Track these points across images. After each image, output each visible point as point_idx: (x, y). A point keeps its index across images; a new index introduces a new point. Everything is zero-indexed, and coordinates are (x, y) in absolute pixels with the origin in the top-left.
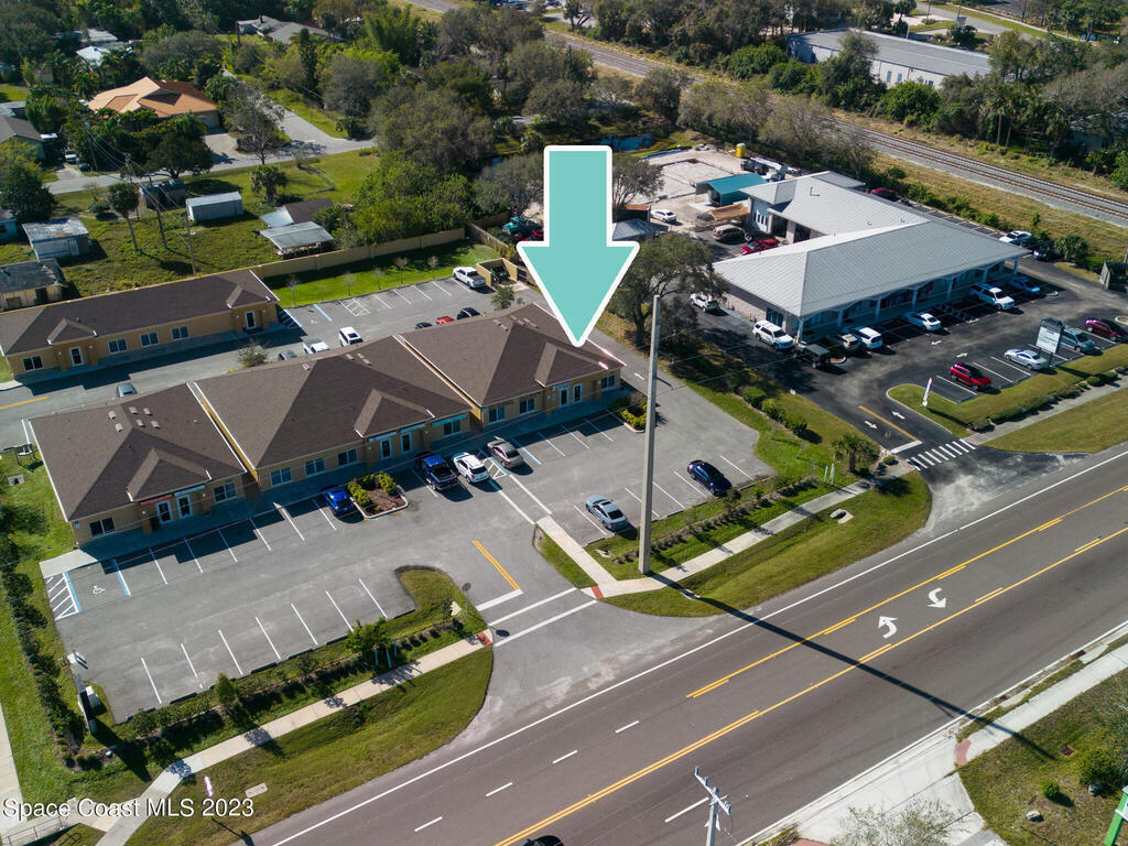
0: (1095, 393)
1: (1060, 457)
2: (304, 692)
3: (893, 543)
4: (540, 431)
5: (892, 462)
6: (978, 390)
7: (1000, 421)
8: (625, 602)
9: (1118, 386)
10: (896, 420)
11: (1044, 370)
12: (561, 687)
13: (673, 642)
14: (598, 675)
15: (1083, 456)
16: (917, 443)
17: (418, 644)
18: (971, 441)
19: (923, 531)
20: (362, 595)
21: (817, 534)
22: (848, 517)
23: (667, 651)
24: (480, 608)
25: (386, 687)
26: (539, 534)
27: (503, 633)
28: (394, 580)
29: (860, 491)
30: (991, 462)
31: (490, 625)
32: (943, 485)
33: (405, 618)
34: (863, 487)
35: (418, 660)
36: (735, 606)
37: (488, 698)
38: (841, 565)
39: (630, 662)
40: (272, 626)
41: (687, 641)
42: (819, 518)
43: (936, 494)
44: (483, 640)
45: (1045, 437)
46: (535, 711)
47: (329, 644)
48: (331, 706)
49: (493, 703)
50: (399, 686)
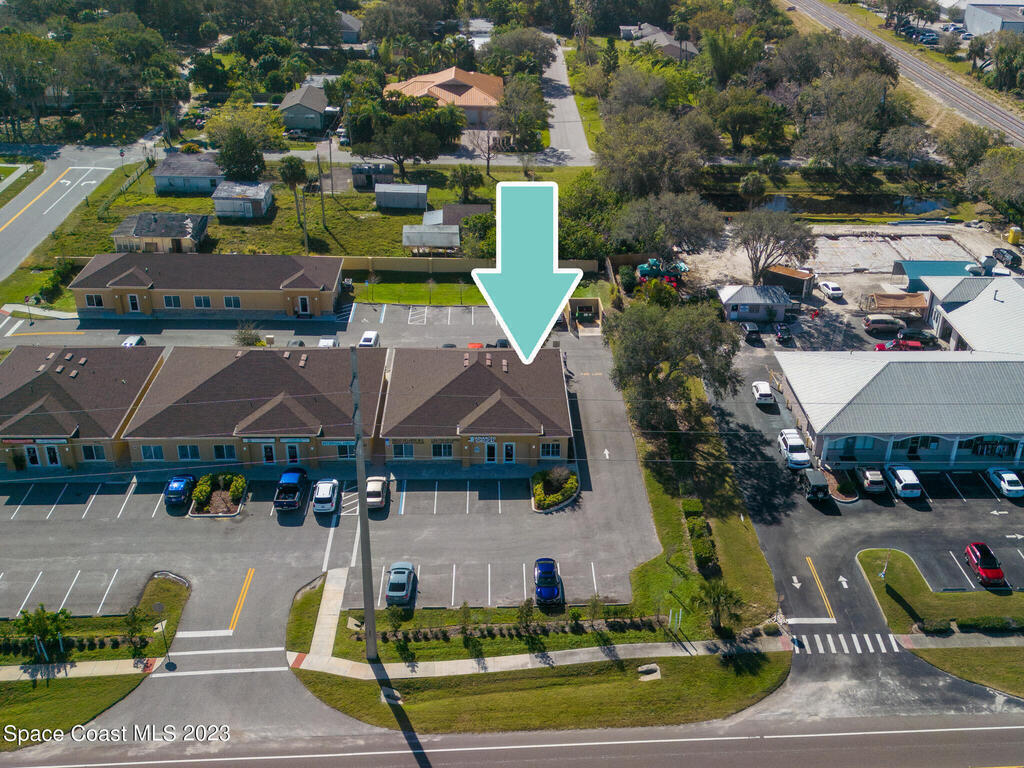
1: (1000, 699)
5: (774, 632)
6: (981, 583)
7: (965, 628)
8: (314, 680)
10: (835, 586)
13: (313, 739)
16: (830, 620)
17: (92, 649)
18: (903, 640)
19: (717, 723)
20: (103, 585)
21: (601, 682)
22: (657, 676)
24: (180, 635)
26: (318, 583)
27: (171, 667)
29: (701, 652)
30: (900, 674)
31: (170, 654)
32: (806, 679)
33: (111, 619)
34: (709, 649)
35: (77, 664)
36: (418, 727)
38: (578, 726)
39: (251, 742)
41: (326, 743)
42: (621, 666)
43: (789, 686)
44: (148, 667)
50: (35, 681)
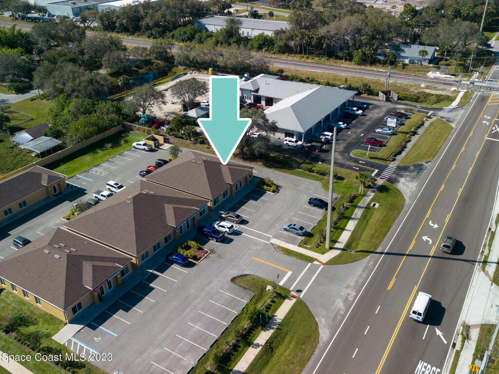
0: (415, 139)
1: (424, 164)
2: (240, 347)
3: (402, 209)
4: (236, 204)
5: (375, 180)
6: (379, 146)
7: (396, 156)
8: (333, 262)
9: (419, 134)
10: (362, 164)
11: (394, 134)
12: (340, 304)
13: (363, 271)
14: (349, 294)
15: (430, 161)
16: (377, 171)
17: (270, 308)
18: (392, 165)
19: (407, 202)
20: (226, 296)
21: (373, 214)
22: (377, 205)
23: (364, 275)
24: (281, 284)
25: (272, 331)
26: (275, 246)
27: (299, 291)
28: (234, 285)
29: (373, 194)
30: (405, 171)
31: (291, 289)
32: (397, 184)
34: (373, 192)
35: (275, 315)
36: (372, 250)
37: (317, 319)
39: (356, 285)
40: (199, 324)
42: (368, 208)
43: (398, 187)
44: (294, 297)
45: (413, 158)
46: (339, 317)
47: (232, 322)
48: (256, 348)
49: (320, 320)
50: (277, 329)
